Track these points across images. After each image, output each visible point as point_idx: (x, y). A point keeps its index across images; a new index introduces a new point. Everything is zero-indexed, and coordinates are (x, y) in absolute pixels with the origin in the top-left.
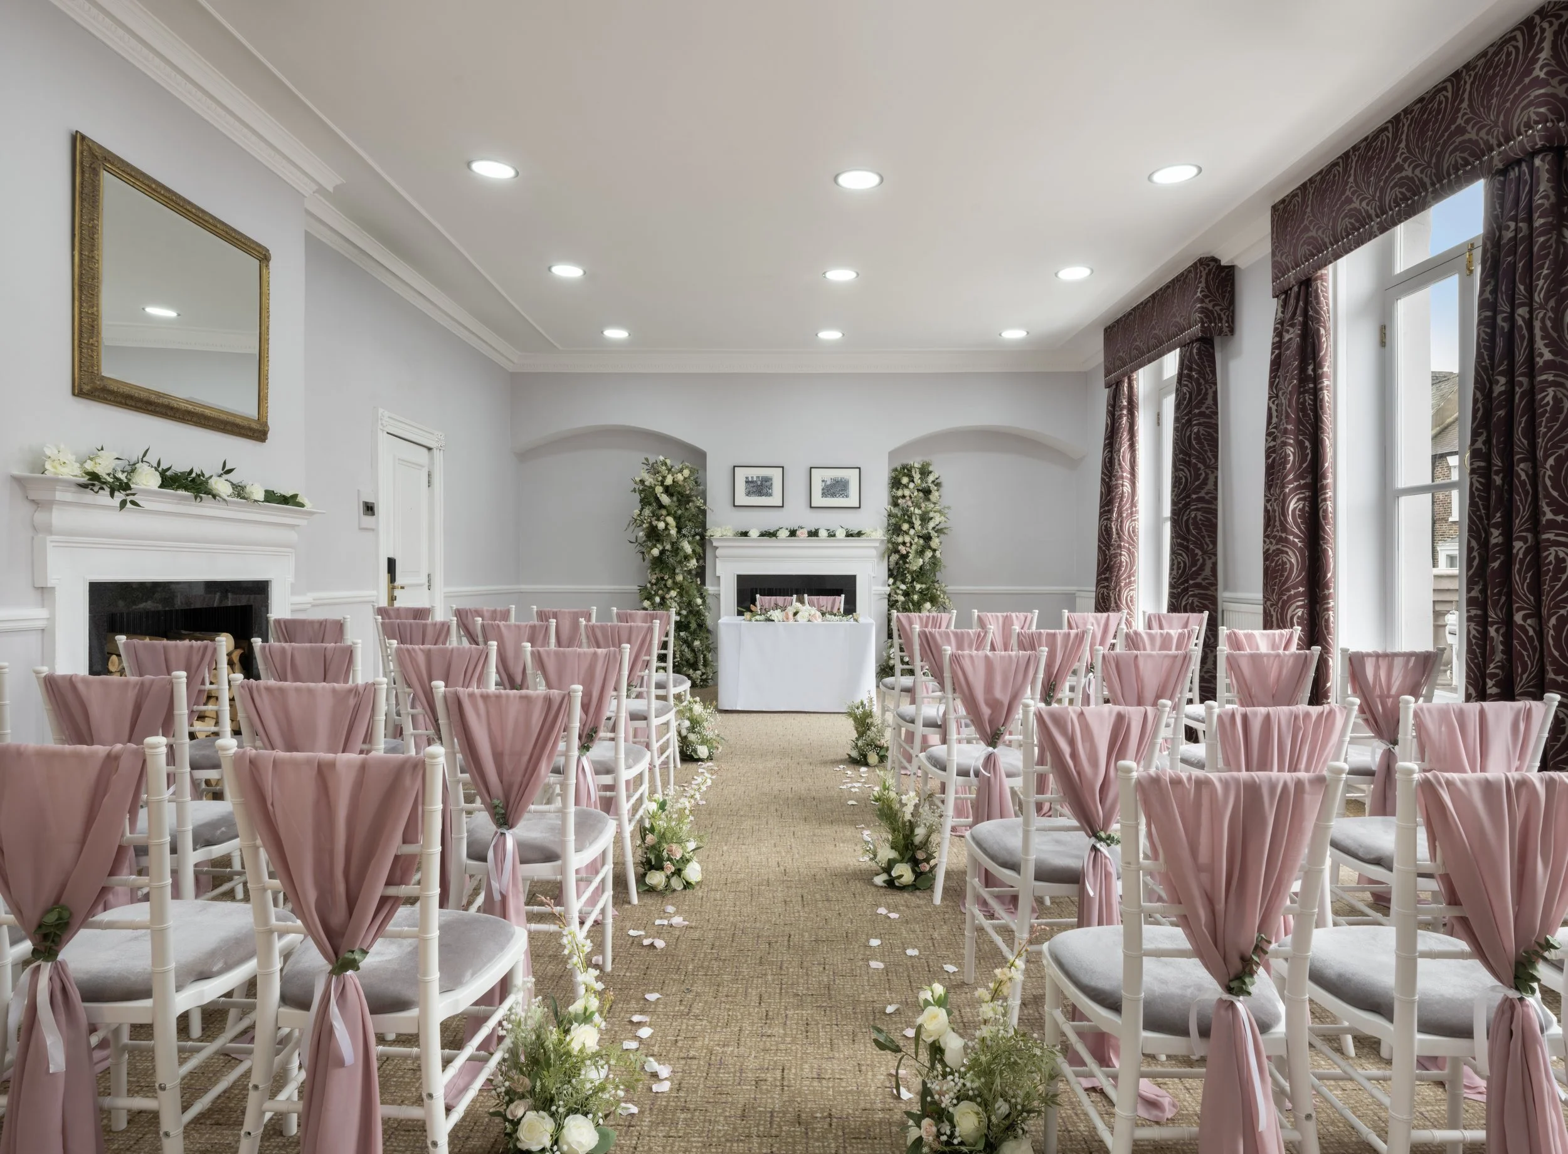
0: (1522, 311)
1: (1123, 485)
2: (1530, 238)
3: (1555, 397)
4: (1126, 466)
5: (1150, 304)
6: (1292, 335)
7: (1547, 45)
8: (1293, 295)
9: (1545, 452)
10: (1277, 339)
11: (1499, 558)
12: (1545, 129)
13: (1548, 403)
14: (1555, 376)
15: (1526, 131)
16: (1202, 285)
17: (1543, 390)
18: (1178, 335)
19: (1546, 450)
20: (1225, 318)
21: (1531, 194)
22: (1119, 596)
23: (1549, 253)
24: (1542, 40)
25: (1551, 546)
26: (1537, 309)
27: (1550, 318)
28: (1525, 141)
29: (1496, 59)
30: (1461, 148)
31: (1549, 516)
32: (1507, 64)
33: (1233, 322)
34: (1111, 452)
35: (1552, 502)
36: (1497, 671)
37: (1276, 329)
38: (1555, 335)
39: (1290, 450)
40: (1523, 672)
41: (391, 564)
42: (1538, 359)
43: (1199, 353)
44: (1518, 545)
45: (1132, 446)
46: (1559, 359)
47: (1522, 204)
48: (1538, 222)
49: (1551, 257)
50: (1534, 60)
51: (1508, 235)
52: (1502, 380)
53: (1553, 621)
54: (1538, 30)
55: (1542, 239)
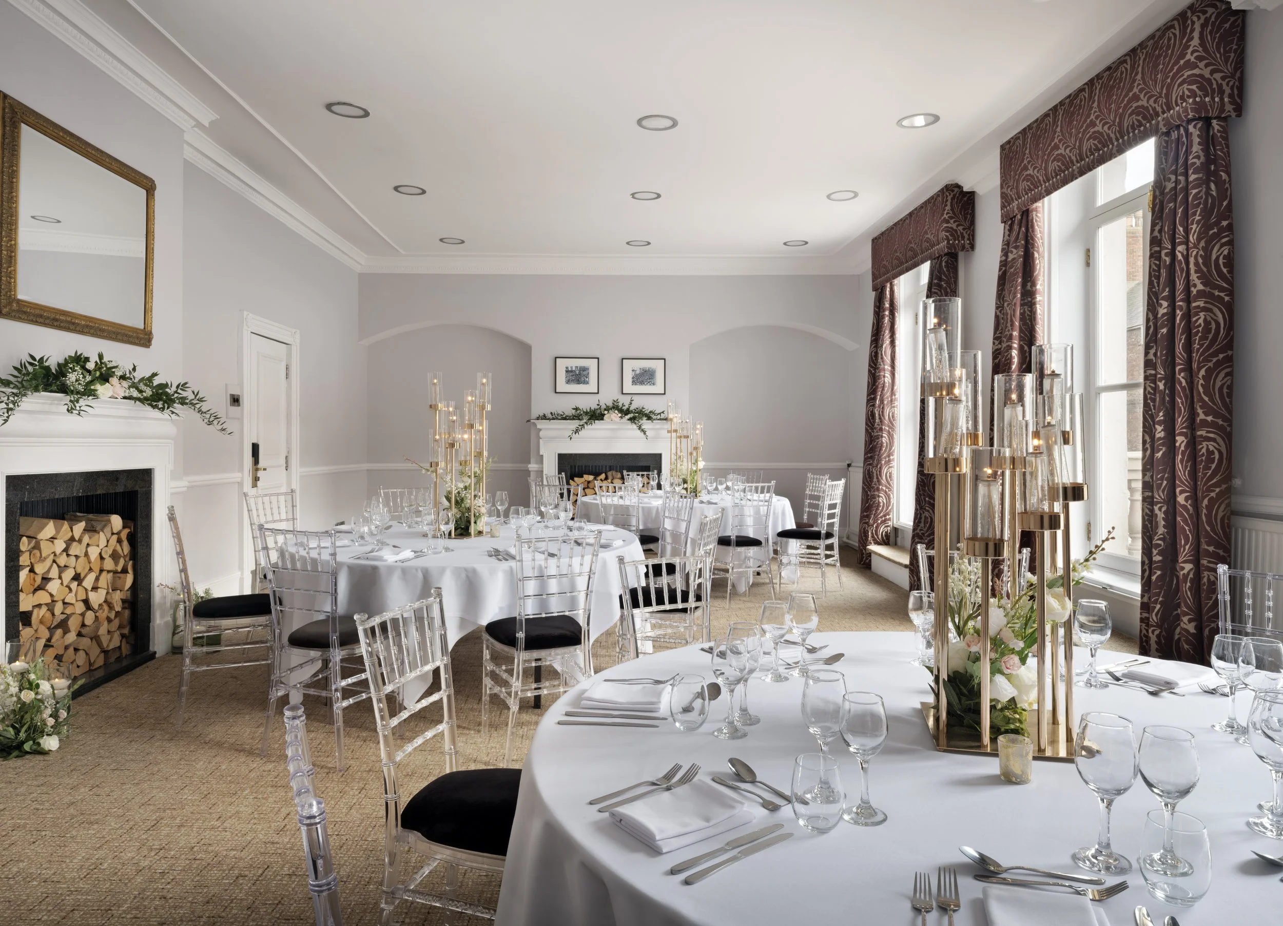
0: (1181, 248)
1: (884, 377)
2: (1186, 190)
3: (1205, 320)
4: (888, 359)
5: (907, 221)
6: (1016, 254)
7: (1196, 34)
8: (1016, 221)
9: (1198, 364)
10: (1004, 258)
11: (1162, 449)
12: (1195, 102)
13: (1200, 325)
14: (1206, 302)
15: (1182, 103)
16: (948, 208)
17: (1197, 314)
18: (929, 249)
19: (1199, 363)
20: (966, 236)
21: (1187, 153)
22: (880, 472)
23: (1200, 203)
24: (1192, 31)
25: (1203, 441)
26: (1192, 248)
27: (1201, 256)
28: (1181, 112)
29: (1161, 42)
30: (1136, 112)
31: (1202, 416)
32: (1168, 47)
33: (973, 239)
34: (876, 347)
35: (1204, 405)
36: (1160, 542)
37: (1003, 250)
38: (1205, 269)
39: (1015, 353)
40: (1186, 544)
41: (255, 448)
42: (1192, 289)
43: (947, 266)
44: (1179, 439)
45: (893, 343)
46: (1208, 289)
47: (1181, 161)
48: (1192, 177)
49: (1201, 206)
50: (1187, 47)
51: (1170, 185)
52: (1165, 304)
53: (1206, 502)
54: (1189, 22)
55: (1194, 191)
